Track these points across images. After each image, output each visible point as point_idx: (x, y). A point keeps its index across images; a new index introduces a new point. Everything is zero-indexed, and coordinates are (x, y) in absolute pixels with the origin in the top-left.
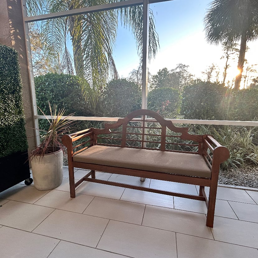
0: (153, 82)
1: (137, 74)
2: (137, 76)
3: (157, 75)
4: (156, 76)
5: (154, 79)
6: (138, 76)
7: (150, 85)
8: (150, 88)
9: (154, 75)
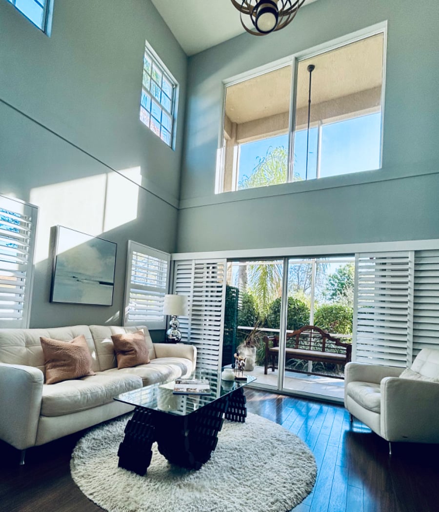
0: (328, 286)
1: (298, 271)
2: (298, 274)
3: (337, 273)
4: (335, 277)
5: (330, 280)
6: (300, 275)
7: (321, 292)
8: (322, 296)
9: (330, 274)
